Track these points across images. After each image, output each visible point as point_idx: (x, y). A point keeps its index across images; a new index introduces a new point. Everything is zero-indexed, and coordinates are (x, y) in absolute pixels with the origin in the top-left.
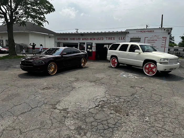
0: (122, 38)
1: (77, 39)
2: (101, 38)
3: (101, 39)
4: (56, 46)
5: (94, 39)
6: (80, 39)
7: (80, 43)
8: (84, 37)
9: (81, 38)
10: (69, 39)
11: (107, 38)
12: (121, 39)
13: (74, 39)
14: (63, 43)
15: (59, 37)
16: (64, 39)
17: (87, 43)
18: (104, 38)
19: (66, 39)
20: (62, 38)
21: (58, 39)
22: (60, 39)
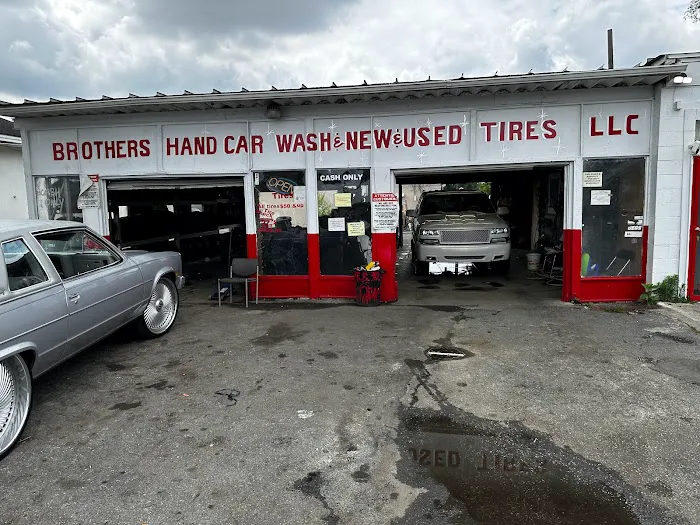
0: (620, 124)
1: (233, 145)
2: (446, 134)
3: (446, 138)
4: (44, 212)
5: (383, 140)
6: (257, 143)
7: (260, 173)
8: (291, 128)
9: (270, 132)
10: (157, 146)
11: (496, 130)
12: (612, 132)
13: (202, 147)
14: (109, 182)
15: (65, 137)
16: (113, 150)
17: (320, 173)
18: (464, 125)
19: (135, 148)
20: (98, 144)
21: (61, 152)
22: (75, 151)
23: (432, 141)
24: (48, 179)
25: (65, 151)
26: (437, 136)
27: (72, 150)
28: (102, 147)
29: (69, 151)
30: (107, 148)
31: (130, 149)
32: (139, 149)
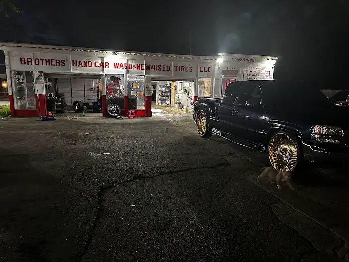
1: (98, 65)
2: (165, 68)
5: (148, 68)
6: (107, 65)
11: (178, 68)
12: (205, 71)
16: (50, 62)
19: (59, 63)
20: (43, 60)
21: (24, 61)
22: (31, 61)
23: (162, 70)
24: (15, 71)
25: (26, 61)
26: (163, 68)
27: (29, 61)
28: (44, 62)
29: (28, 61)
30: (47, 62)
31: (57, 63)
32: (61, 63)
